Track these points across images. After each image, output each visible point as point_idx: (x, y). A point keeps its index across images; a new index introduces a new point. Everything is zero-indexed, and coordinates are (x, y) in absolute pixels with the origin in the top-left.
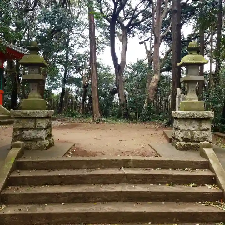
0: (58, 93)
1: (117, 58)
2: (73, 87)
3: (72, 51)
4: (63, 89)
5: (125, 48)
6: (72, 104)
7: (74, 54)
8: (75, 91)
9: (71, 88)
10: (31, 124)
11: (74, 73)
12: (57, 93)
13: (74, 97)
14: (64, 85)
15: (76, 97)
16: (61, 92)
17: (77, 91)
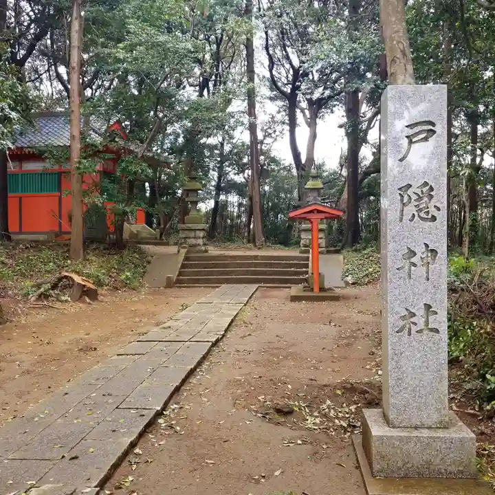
0: (209, 208)
1: (300, 154)
2: (233, 198)
3: (231, 137)
4: (217, 203)
5: (314, 136)
6: (232, 226)
7: (234, 141)
8: (236, 204)
9: (229, 200)
10: (192, 234)
11: (235, 174)
12: (206, 208)
13: (235, 214)
14: (218, 195)
15: (239, 216)
16: (213, 206)
17: (240, 205)
